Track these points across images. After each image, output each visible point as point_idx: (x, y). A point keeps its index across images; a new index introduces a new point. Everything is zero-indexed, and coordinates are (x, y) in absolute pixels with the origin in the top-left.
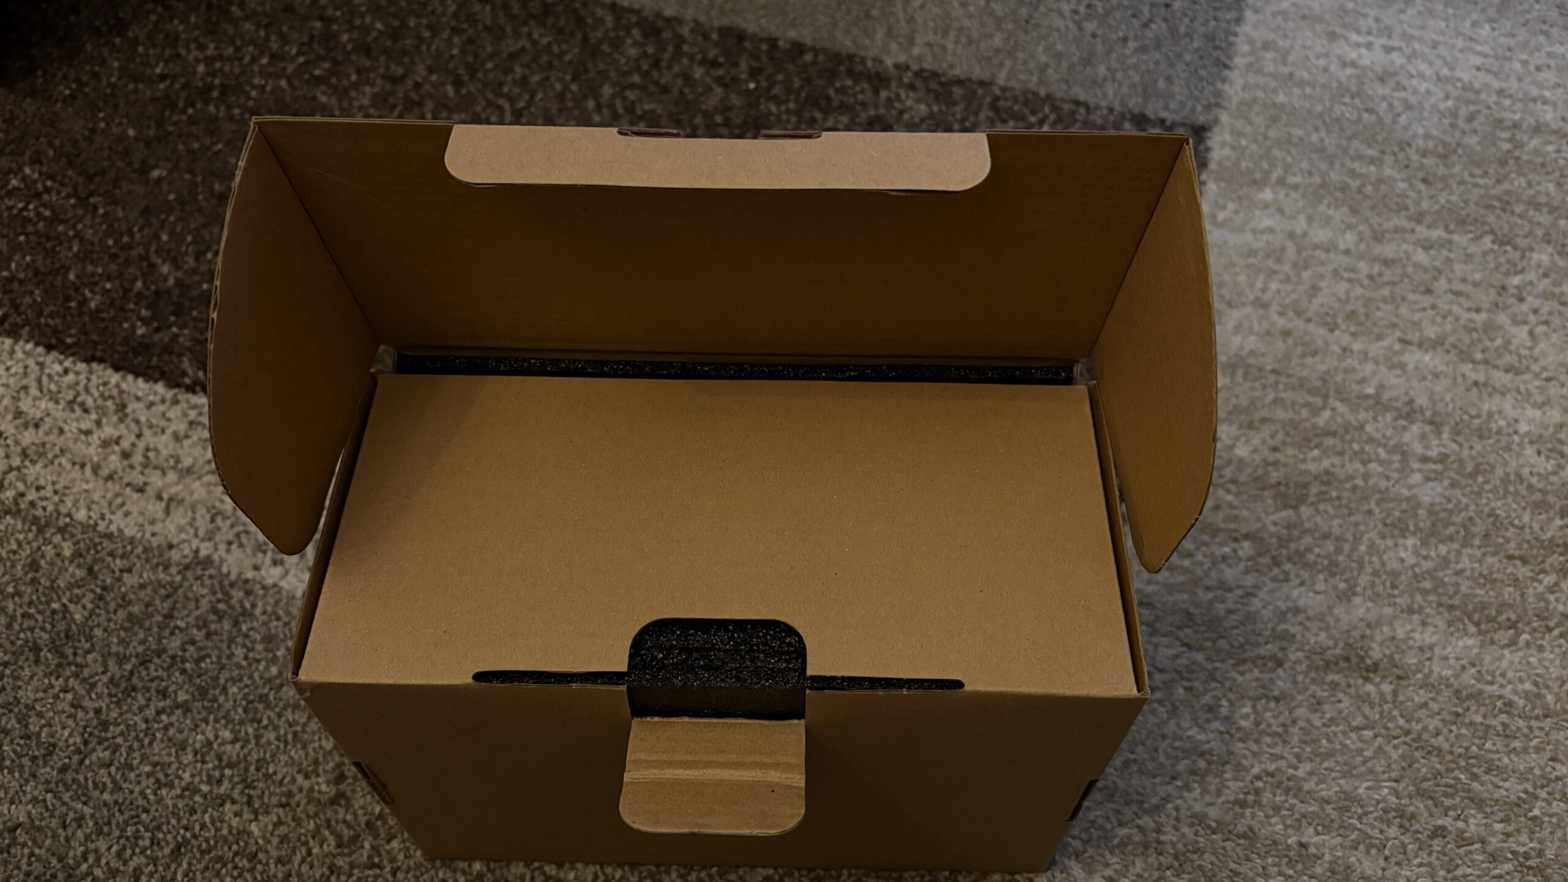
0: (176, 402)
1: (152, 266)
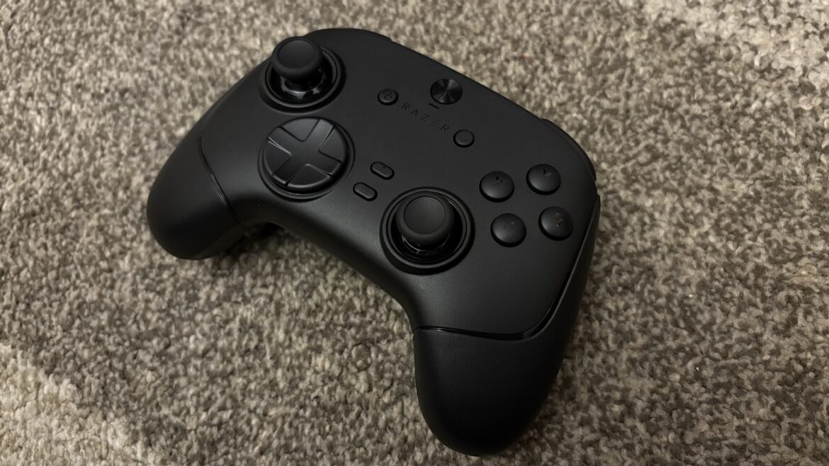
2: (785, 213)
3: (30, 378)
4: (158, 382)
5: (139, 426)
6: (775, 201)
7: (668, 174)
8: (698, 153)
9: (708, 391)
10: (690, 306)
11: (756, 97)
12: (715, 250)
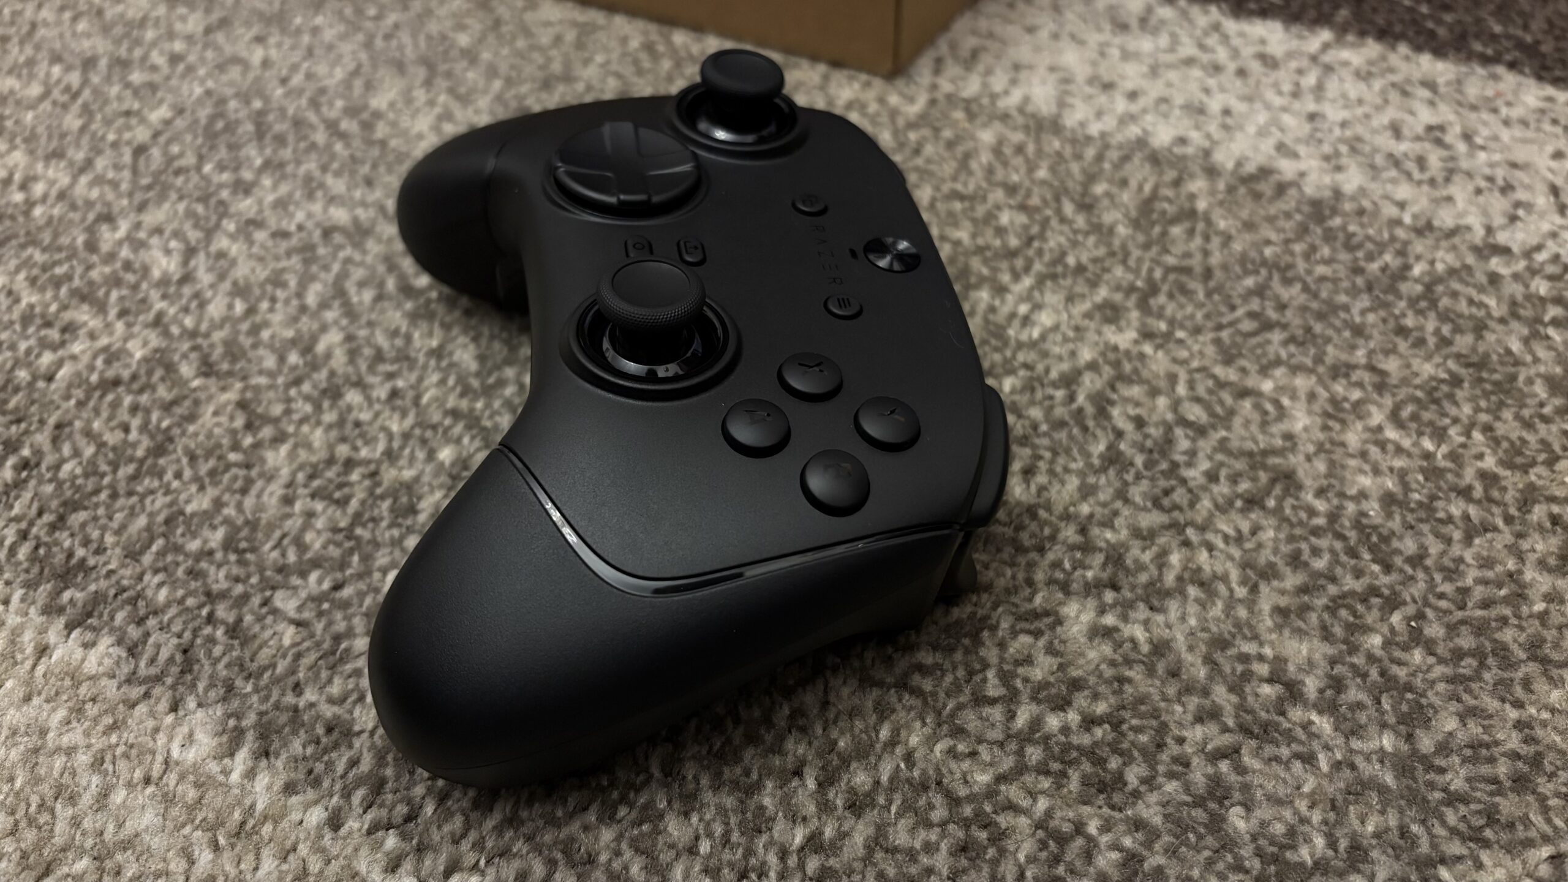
2: (1509, 402)
3: (28, 638)
4: (306, 644)
5: (250, 719)
6: (1488, 387)
7: (1292, 348)
8: (1338, 323)
9: (1441, 661)
10: (1375, 528)
11: (1418, 258)
12: (1399, 450)
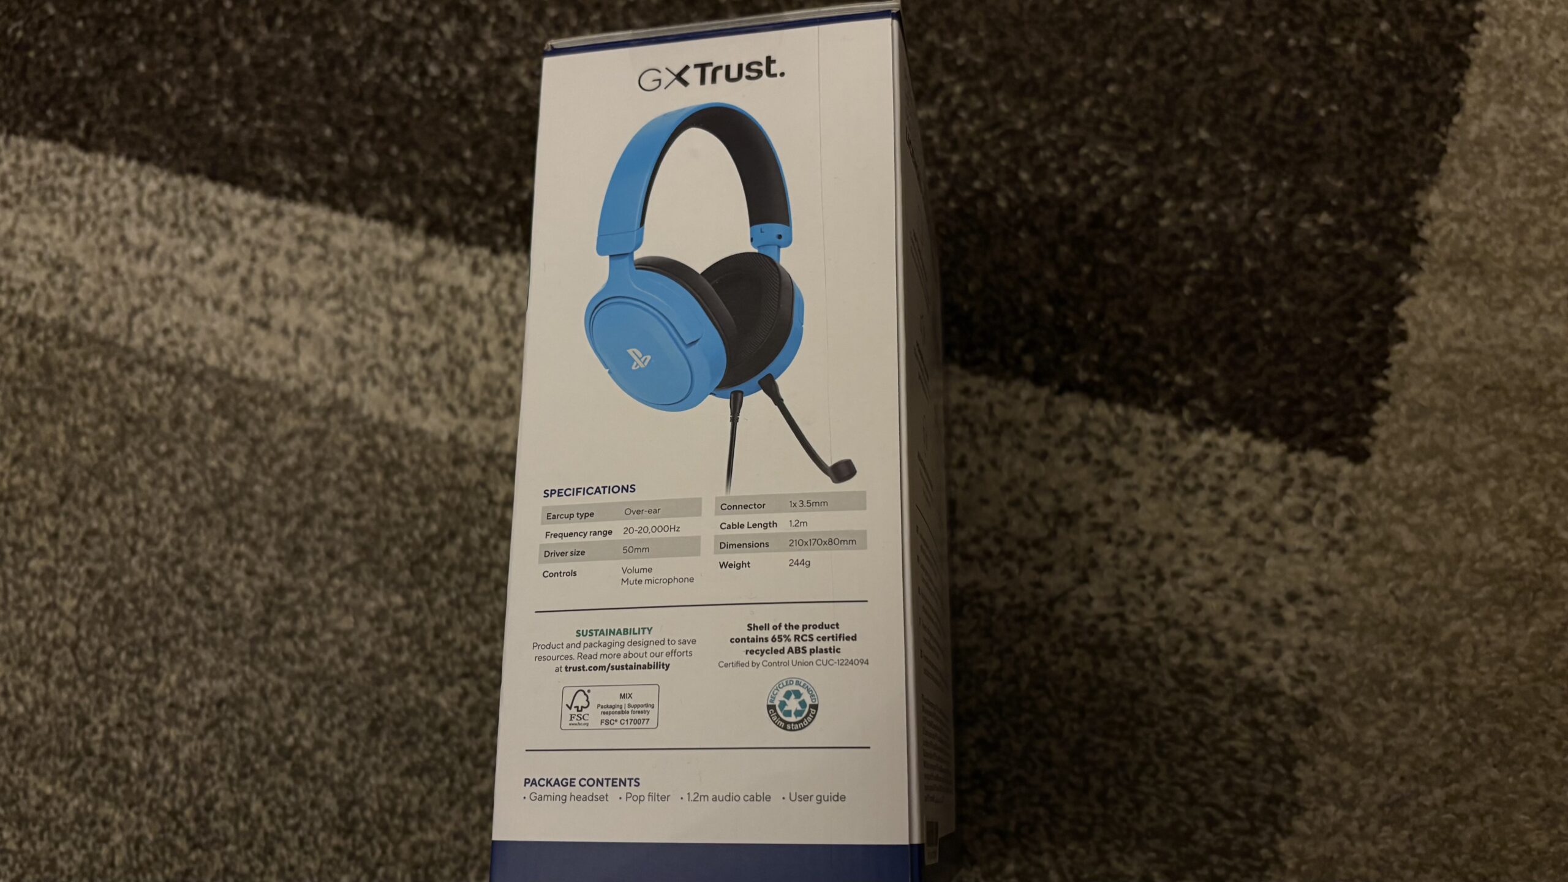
0: (279, 214)
1: (225, 43)
